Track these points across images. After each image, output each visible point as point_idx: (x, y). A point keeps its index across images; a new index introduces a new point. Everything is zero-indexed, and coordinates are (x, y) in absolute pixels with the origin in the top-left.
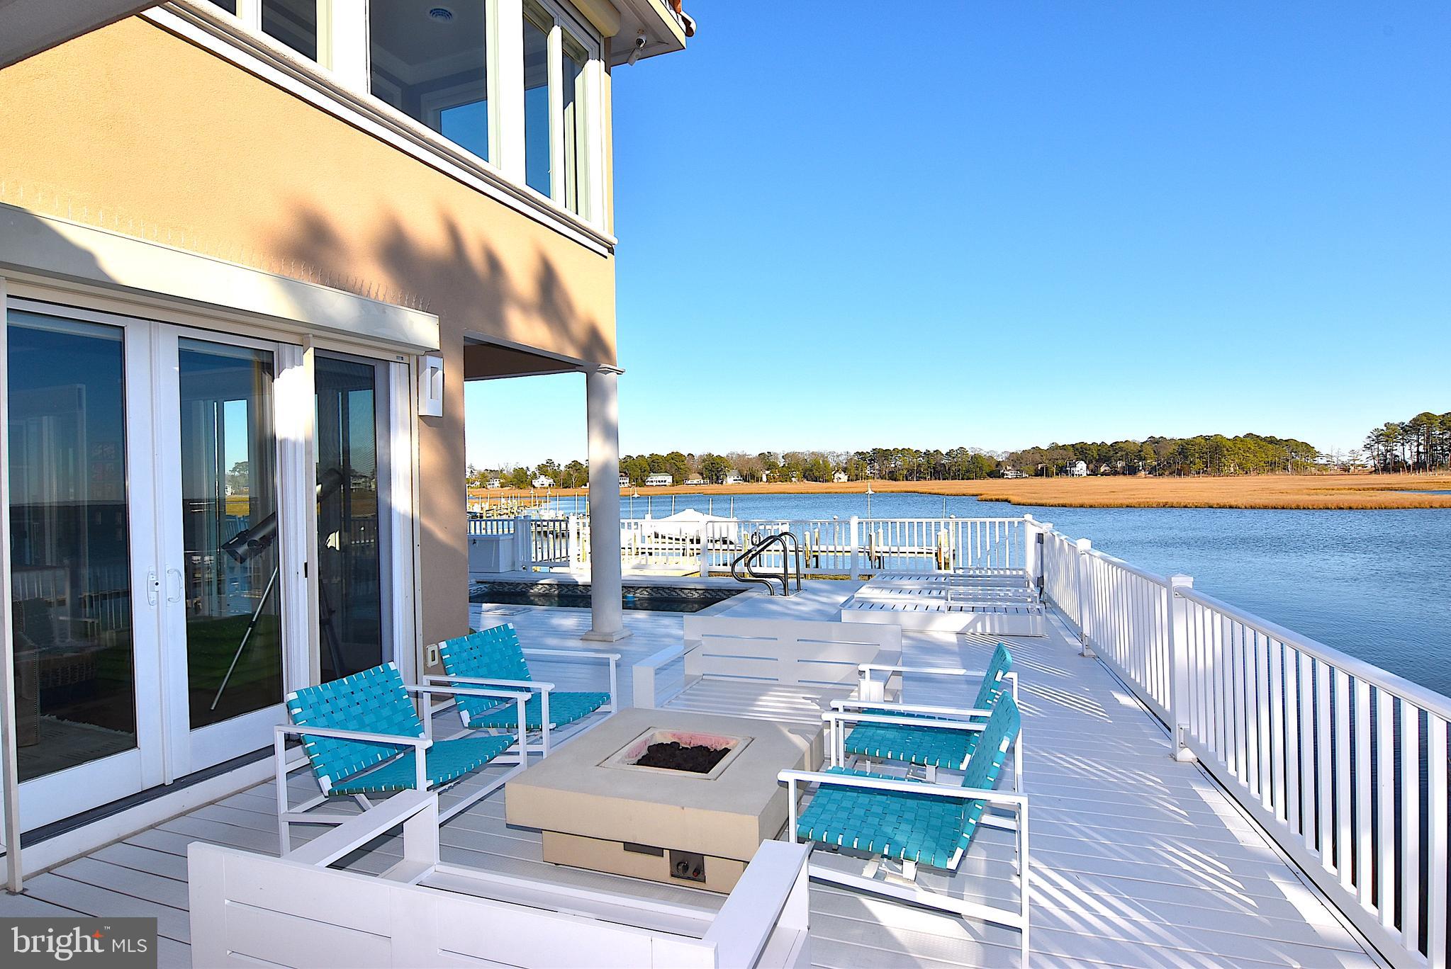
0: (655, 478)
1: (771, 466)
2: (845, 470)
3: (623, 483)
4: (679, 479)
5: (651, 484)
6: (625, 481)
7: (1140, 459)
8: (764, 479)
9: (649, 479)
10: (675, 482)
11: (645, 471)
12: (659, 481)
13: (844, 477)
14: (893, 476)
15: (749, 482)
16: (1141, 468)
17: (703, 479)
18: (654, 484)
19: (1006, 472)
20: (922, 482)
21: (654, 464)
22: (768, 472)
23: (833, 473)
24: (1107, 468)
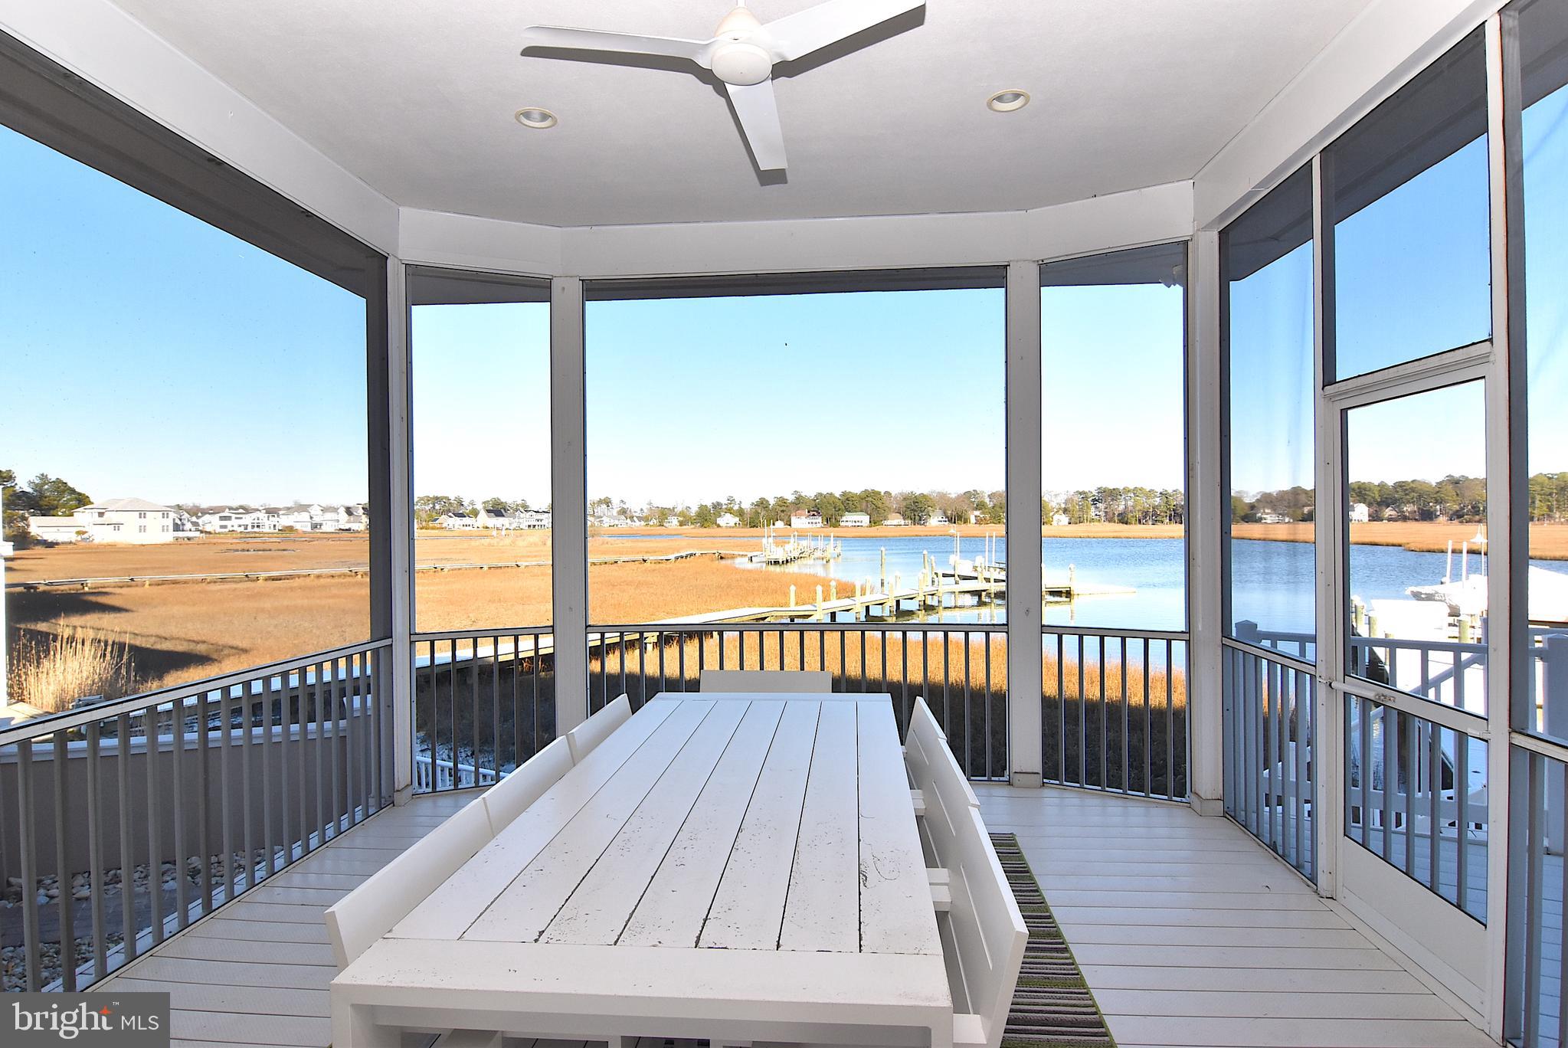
0: (849, 518)
1: (980, 506)
2: (1065, 511)
3: (816, 523)
4: (876, 519)
5: (847, 524)
6: (817, 521)
7: (1437, 502)
8: (973, 520)
9: (844, 519)
10: (873, 522)
11: (839, 510)
12: (855, 522)
13: (1065, 519)
14: (1123, 519)
15: (955, 523)
16: (1438, 513)
17: (904, 519)
18: (850, 524)
19: (1265, 516)
20: (1159, 526)
21: (848, 503)
22: (977, 513)
23: (1051, 514)
24: (1393, 513)
